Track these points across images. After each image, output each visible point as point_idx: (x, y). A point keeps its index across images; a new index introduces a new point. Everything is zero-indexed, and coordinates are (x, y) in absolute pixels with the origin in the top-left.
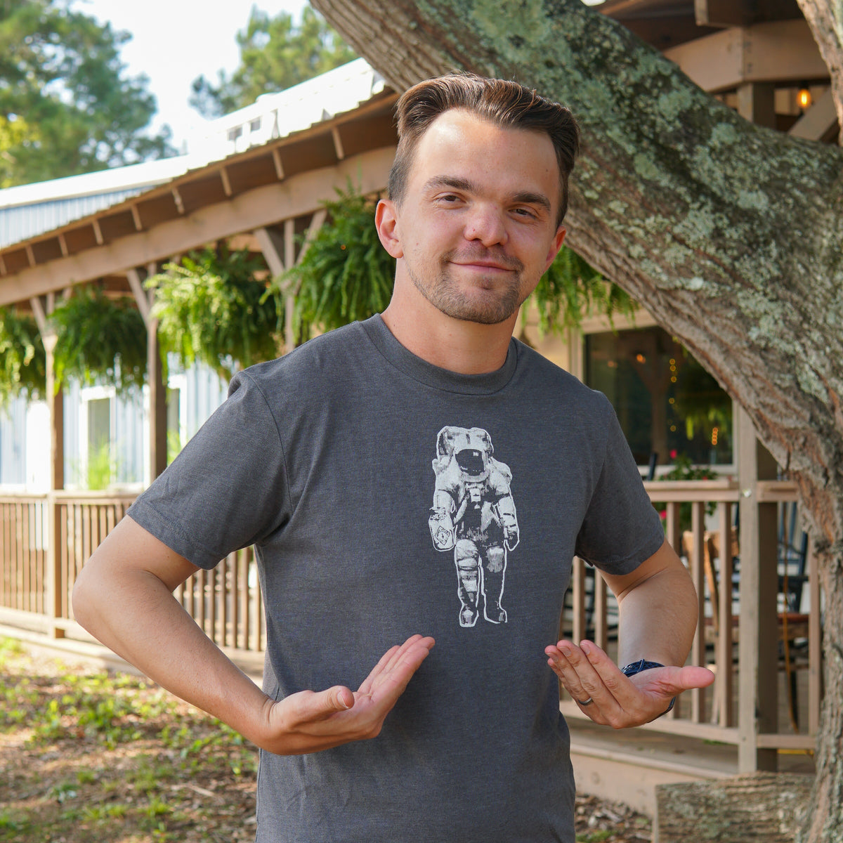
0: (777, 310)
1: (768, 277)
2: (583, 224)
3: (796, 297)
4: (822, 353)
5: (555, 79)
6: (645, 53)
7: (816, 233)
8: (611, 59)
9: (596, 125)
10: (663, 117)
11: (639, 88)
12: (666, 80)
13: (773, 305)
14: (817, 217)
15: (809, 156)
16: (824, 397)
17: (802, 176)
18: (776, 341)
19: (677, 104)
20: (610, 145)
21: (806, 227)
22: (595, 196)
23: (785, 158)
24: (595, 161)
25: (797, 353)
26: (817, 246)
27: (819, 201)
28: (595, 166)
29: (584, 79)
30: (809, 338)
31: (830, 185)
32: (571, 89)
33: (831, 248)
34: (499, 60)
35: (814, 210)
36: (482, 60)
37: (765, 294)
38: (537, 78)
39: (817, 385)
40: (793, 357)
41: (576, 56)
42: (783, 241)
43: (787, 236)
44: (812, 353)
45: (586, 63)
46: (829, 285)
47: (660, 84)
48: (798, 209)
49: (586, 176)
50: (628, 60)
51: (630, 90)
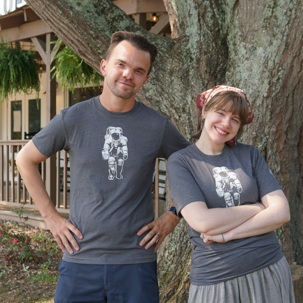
0: (154, 87)
1: (152, 77)
2: (96, 60)
3: (160, 84)
4: (168, 100)
5: (89, 16)
6: (116, 9)
7: (166, 65)
8: (106, 10)
9: (102, 30)
10: (121, 28)
11: (114, 19)
12: (122, 17)
13: (153, 86)
14: (166, 60)
15: (164, 41)
16: (168, 114)
17: (162, 47)
18: (154, 97)
19: (125, 24)
20: (106, 37)
21: (163, 63)
22: (101, 52)
23: (157, 42)
24: (101, 41)
25: (160, 100)
26: (166, 69)
27: (167, 55)
28: (101, 43)
29: (98, 16)
30: (164, 96)
31: (170, 51)
32: (94, 19)
33: (170, 69)
34: (73, 10)
35: (165, 58)
36: (68, 10)
37: (151, 83)
38: (85, 16)
39: (166, 110)
40: (159, 101)
41: (96, 9)
42: (156, 67)
43: (157, 66)
44: (165, 100)
45: (98, 11)
46: (170, 80)
47: (120, 18)
48: (160, 57)
49: (98, 46)
50: (111, 11)
51: (111, 20)
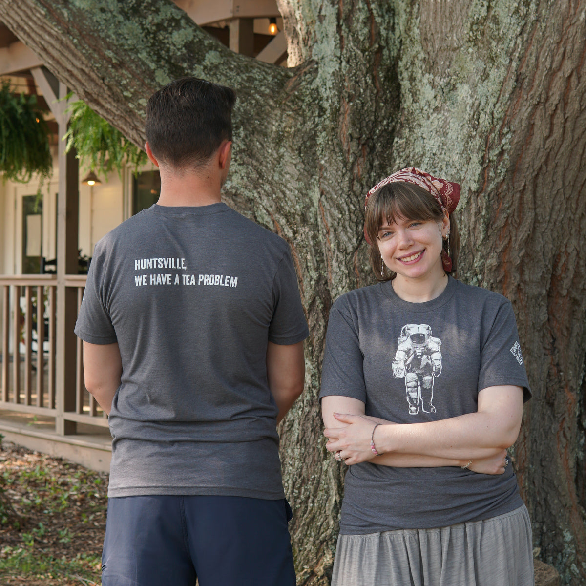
0: (243, 171)
1: (238, 149)
2: (122, 112)
3: (255, 163)
4: (270, 198)
5: (105, 20)
6: (165, 4)
7: (269, 123)
8: (142, 8)
9: (131, 50)
10: (175, 45)
11: (160, 26)
12: (178, 22)
13: (240, 168)
14: (269, 112)
15: (266, 73)
16: (271, 226)
17: (262, 86)
18: (242, 190)
19: (184, 37)
20: (140, 63)
21: (263, 119)
22: (130, 95)
23: (251, 74)
24: (130, 73)
25: (255, 198)
26: (269, 131)
27: (271, 103)
28: (130, 76)
29: (125, 20)
30: (263, 188)
31: (278, 92)
32: (116, 26)
33: (277, 132)
34: (70, 6)
35: (267, 107)
36: (59, 6)
37: (236, 161)
38: (95, 19)
39: (267, 218)
40: (252, 200)
41: (120, 5)
42: (248, 127)
43: (250, 124)
44: (264, 198)
45: (126, 10)
46: (276, 156)
47: (173, 25)
48: (258, 107)
49: (124, 82)
50: (153, 8)
51: (154, 28)
